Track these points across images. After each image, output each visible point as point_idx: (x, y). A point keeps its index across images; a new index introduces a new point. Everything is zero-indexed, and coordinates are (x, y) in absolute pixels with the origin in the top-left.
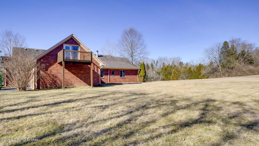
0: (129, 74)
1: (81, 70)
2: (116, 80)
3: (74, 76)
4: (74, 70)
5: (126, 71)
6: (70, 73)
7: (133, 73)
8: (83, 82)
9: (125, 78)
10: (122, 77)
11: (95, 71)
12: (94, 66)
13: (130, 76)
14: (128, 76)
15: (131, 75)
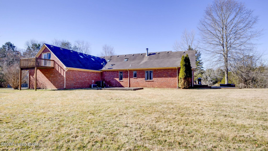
0: (161, 75)
1: (51, 74)
3: (47, 79)
4: (47, 74)
5: (155, 71)
6: (45, 77)
7: (167, 73)
8: (52, 85)
9: (153, 81)
11: (62, 74)
12: (61, 69)
13: (161, 78)
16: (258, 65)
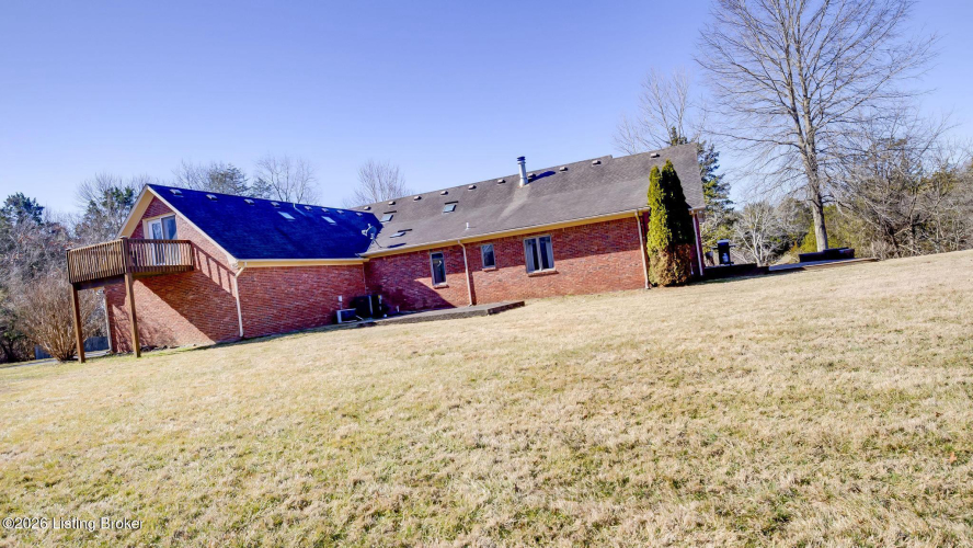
0: (581, 248)
1: (186, 293)
2: (505, 289)
4: (172, 291)
5: (558, 237)
7: (604, 238)
9: (556, 273)
10: (540, 271)
11: (224, 287)
12: (219, 270)
13: (584, 259)
14: (571, 260)
15: (588, 252)
16: (931, 168)
